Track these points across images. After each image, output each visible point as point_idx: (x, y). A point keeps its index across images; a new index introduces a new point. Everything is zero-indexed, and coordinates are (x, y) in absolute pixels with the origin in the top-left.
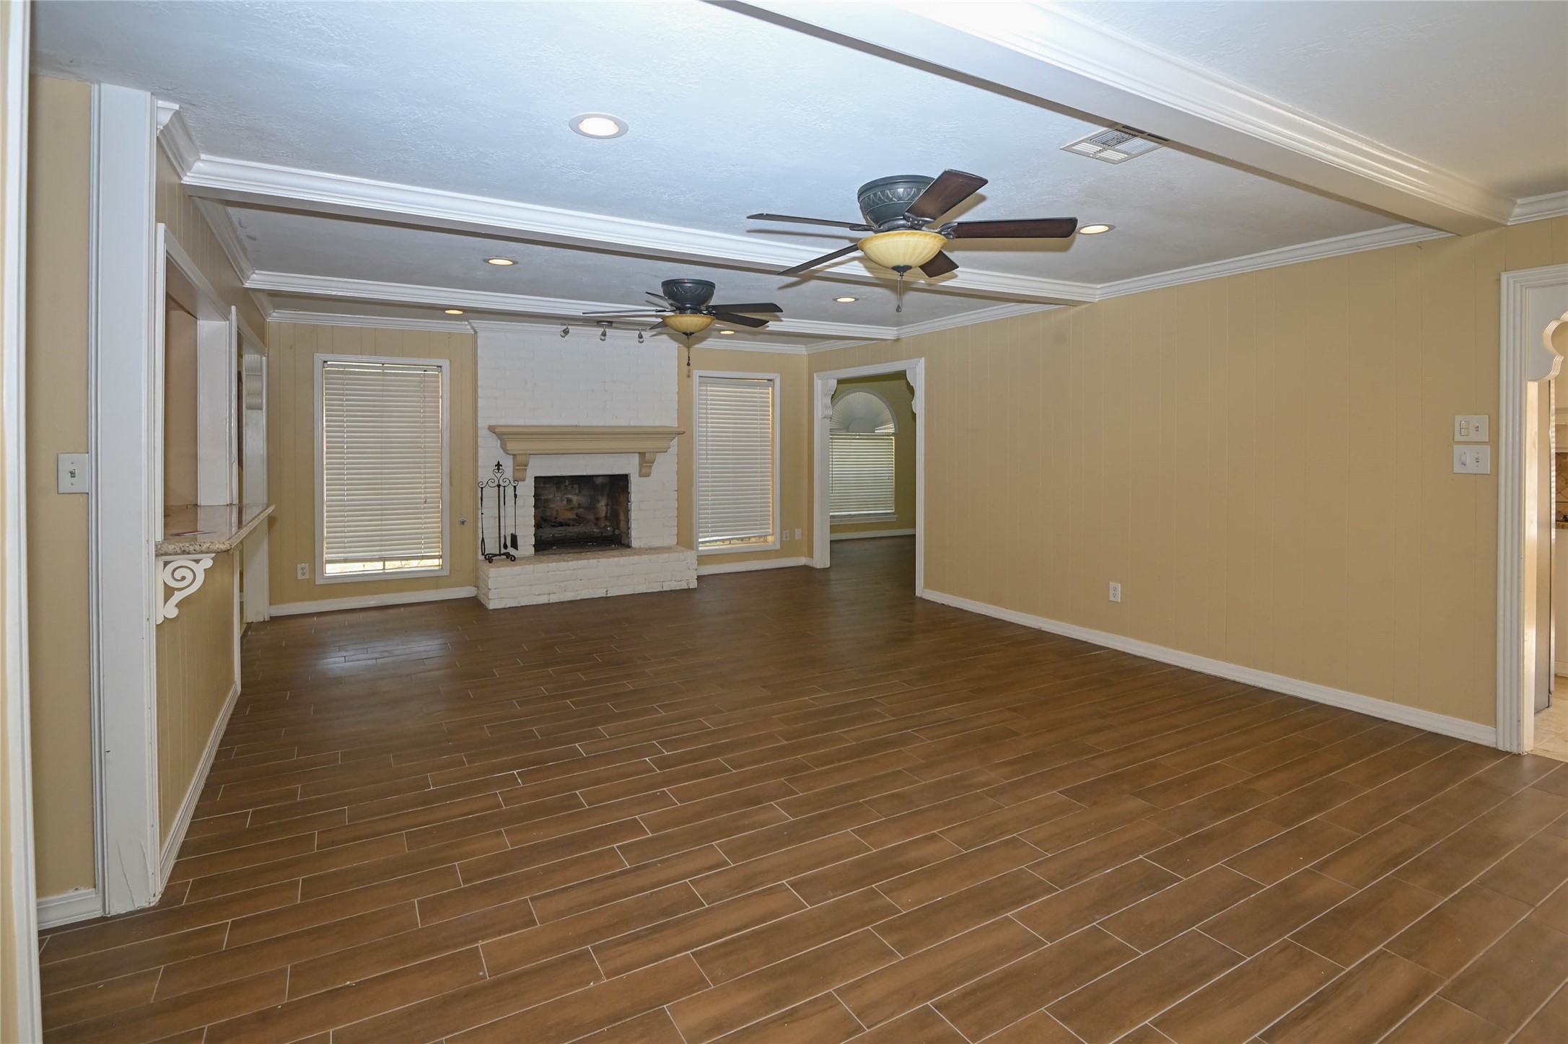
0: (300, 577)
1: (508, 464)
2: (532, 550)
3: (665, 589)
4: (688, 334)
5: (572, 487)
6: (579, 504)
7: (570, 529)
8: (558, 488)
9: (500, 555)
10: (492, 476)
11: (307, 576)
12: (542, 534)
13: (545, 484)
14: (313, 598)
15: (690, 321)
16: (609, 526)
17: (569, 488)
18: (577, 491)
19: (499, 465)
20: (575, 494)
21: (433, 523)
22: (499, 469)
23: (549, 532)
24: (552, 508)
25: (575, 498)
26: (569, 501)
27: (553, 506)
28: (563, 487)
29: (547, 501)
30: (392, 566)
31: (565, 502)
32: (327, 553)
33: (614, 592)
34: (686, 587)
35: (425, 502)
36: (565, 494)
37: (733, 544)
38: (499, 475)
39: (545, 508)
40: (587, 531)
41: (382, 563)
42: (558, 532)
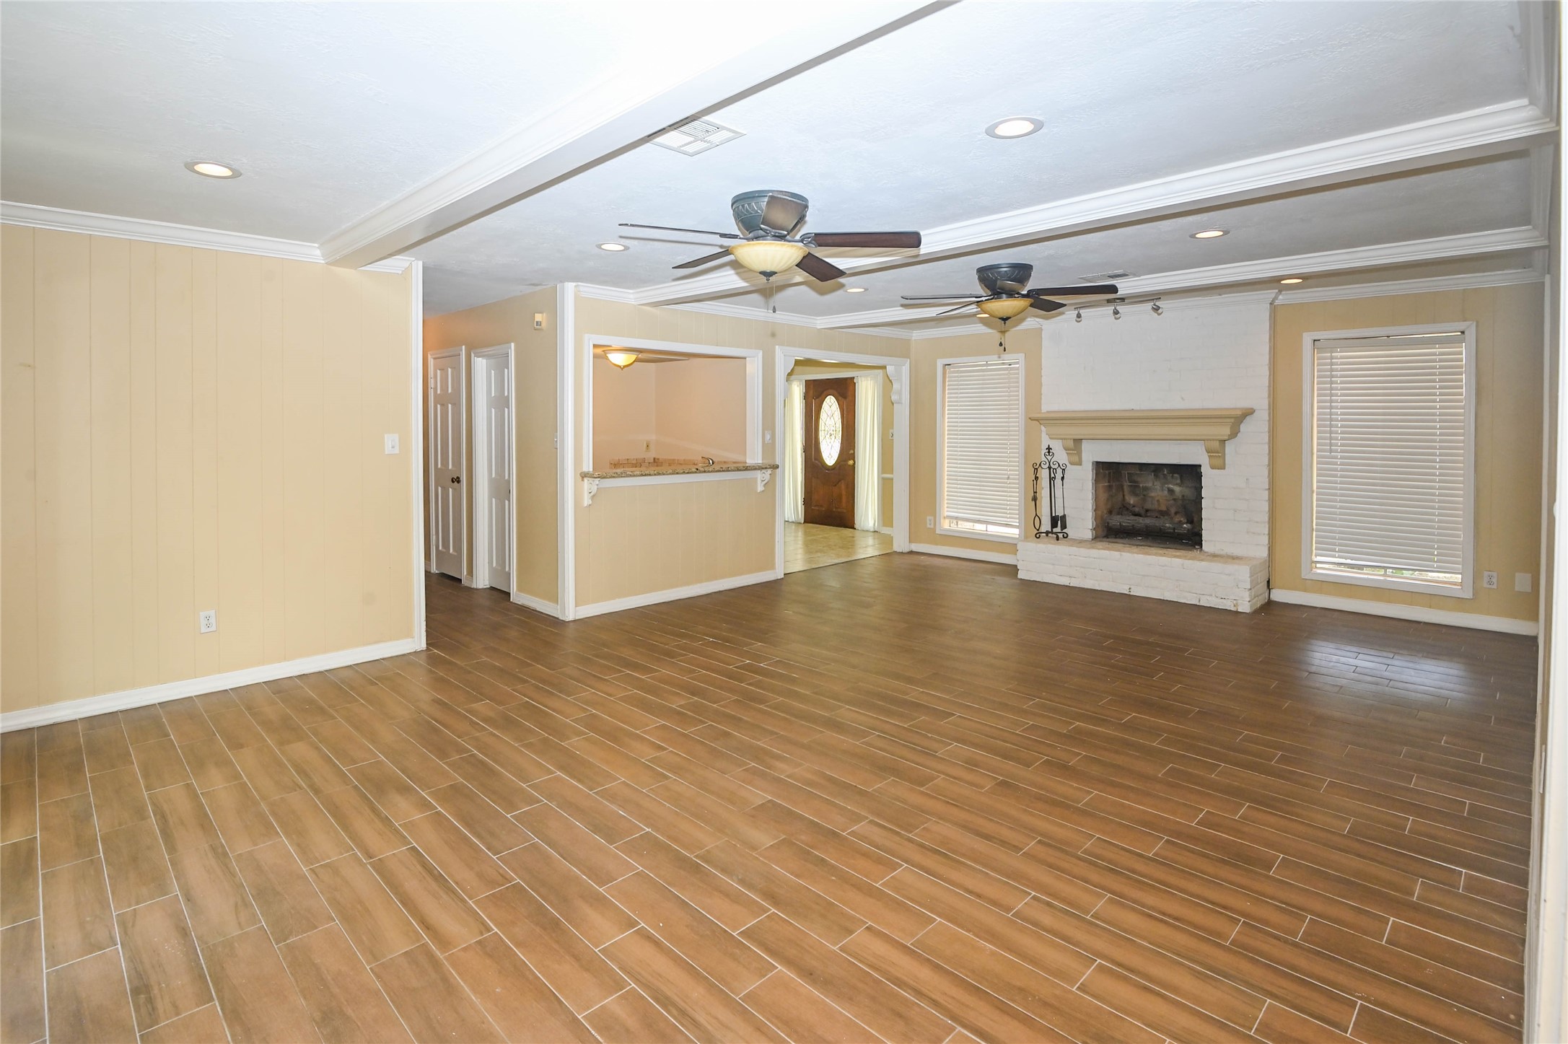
0: (928, 526)
1: (1057, 447)
2: (1089, 535)
3: (1202, 604)
4: (1005, 319)
5: (1172, 476)
6: (1183, 496)
7: (1140, 520)
8: (1156, 476)
9: (1052, 533)
10: (1044, 459)
11: (932, 526)
12: (1111, 521)
13: (1141, 470)
14: (935, 543)
15: (1005, 305)
16: (1186, 523)
17: (1169, 478)
18: (1179, 481)
19: (1049, 449)
20: (1177, 484)
21: (1014, 497)
22: (1049, 452)
23: (1116, 520)
24: (1152, 497)
25: (1177, 489)
26: (1171, 491)
27: (1153, 494)
28: (1162, 476)
29: (1146, 489)
30: (994, 530)
31: (1166, 492)
32: (947, 511)
33: (1137, 592)
34: (1233, 609)
35: (1008, 478)
36: (1167, 484)
37: (1389, 576)
38: (1049, 458)
39: (1144, 496)
40: (1157, 525)
41: (985, 525)
42: (1127, 521)
